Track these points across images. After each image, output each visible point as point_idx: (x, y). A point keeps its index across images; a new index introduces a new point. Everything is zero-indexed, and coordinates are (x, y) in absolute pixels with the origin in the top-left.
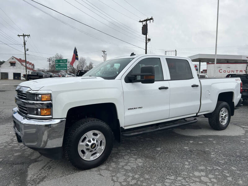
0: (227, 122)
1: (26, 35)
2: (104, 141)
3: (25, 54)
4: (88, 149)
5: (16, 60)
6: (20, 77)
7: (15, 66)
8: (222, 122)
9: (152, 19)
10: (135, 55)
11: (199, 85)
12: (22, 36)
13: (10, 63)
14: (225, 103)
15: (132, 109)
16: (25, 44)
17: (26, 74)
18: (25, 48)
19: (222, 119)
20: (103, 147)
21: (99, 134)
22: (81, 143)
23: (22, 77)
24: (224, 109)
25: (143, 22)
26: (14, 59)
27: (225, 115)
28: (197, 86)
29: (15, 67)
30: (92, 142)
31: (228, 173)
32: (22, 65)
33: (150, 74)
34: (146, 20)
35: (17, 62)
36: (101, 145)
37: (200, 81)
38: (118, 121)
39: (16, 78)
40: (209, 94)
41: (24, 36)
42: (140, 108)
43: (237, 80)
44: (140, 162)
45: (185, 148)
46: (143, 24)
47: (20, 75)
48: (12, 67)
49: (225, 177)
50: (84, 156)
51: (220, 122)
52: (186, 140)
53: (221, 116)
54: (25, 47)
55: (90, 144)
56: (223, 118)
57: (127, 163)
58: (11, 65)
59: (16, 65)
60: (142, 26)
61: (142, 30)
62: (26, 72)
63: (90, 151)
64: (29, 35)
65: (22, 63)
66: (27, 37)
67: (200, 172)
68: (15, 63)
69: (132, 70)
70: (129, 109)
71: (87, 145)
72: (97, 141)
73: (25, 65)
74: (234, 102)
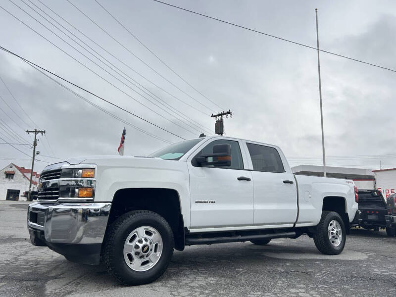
0: (341, 242)
1: (39, 132)
2: (161, 245)
3: (34, 159)
4: (137, 253)
5: (16, 169)
6: (18, 196)
7: (12, 178)
8: (333, 242)
9: (229, 113)
10: (205, 136)
11: (294, 182)
12: (33, 132)
13: (5, 173)
14: (334, 214)
15: (201, 202)
16: (35, 144)
17: (30, 190)
18: (34, 151)
19: (333, 237)
20: (159, 254)
21: (154, 233)
22: (128, 243)
23: (21, 196)
24: (334, 222)
25: (218, 117)
26: (14, 167)
27: (337, 231)
28: (291, 183)
29: (12, 180)
30: (144, 243)
31: (338, 290)
32: (25, 176)
33: (225, 153)
34: (221, 115)
35: (18, 172)
36: (155, 251)
37: (295, 177)
38: (181, 217)
39: (11, 197)
40: (310, 196)
41: (36, 132)
42: (212, 202)
43: (348, 182)
44: (212, 280)
45: (279, 269)
46: (217, 120)
47: (19, 193)
48: (7, 180)
49: (333, 293)
50: (131, 263)
51: (331, 242)
52: (280, 263)
53: (330, 233)
54: (34, 148)
55: (141, 245)
56: (334, 235)
57: (193, 281)
58: (7, 178)
59: (14, 177)
60: (216, 122)
61: (216, 127)
62: (30, 187)
63: (140, 256)
64: (44, 132)
65: (25, 174)
66: (40, 134)
67: (298, 289)
68: (13, 175)
69: (201, 151)
70: (196, 202)
71: (137, 247)
72: (151, 243)
73: (30, 178)
74: (347, 214)
